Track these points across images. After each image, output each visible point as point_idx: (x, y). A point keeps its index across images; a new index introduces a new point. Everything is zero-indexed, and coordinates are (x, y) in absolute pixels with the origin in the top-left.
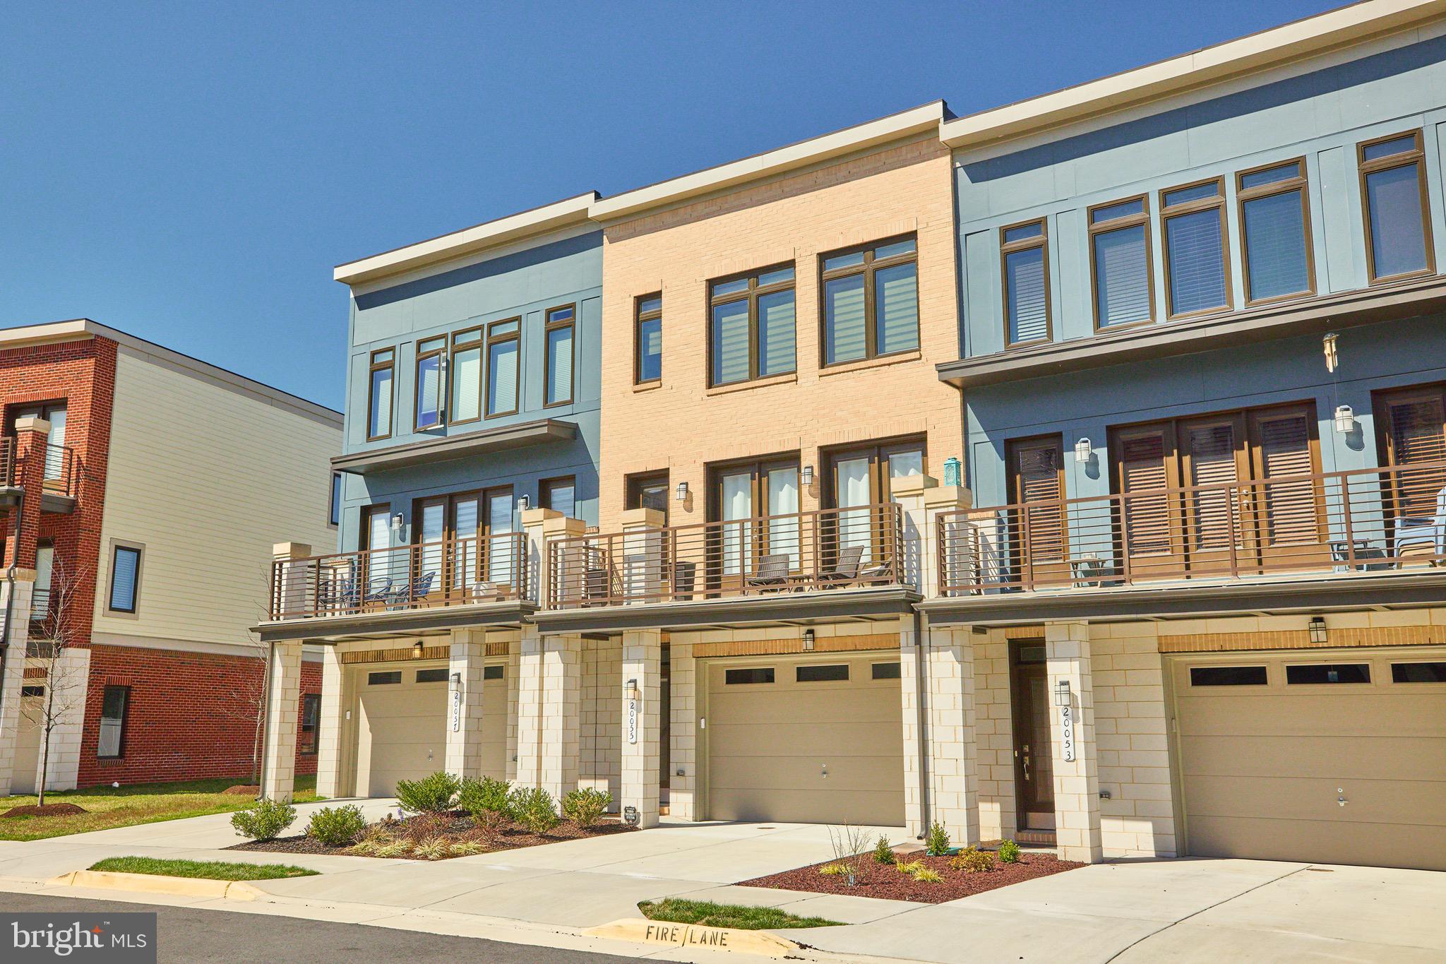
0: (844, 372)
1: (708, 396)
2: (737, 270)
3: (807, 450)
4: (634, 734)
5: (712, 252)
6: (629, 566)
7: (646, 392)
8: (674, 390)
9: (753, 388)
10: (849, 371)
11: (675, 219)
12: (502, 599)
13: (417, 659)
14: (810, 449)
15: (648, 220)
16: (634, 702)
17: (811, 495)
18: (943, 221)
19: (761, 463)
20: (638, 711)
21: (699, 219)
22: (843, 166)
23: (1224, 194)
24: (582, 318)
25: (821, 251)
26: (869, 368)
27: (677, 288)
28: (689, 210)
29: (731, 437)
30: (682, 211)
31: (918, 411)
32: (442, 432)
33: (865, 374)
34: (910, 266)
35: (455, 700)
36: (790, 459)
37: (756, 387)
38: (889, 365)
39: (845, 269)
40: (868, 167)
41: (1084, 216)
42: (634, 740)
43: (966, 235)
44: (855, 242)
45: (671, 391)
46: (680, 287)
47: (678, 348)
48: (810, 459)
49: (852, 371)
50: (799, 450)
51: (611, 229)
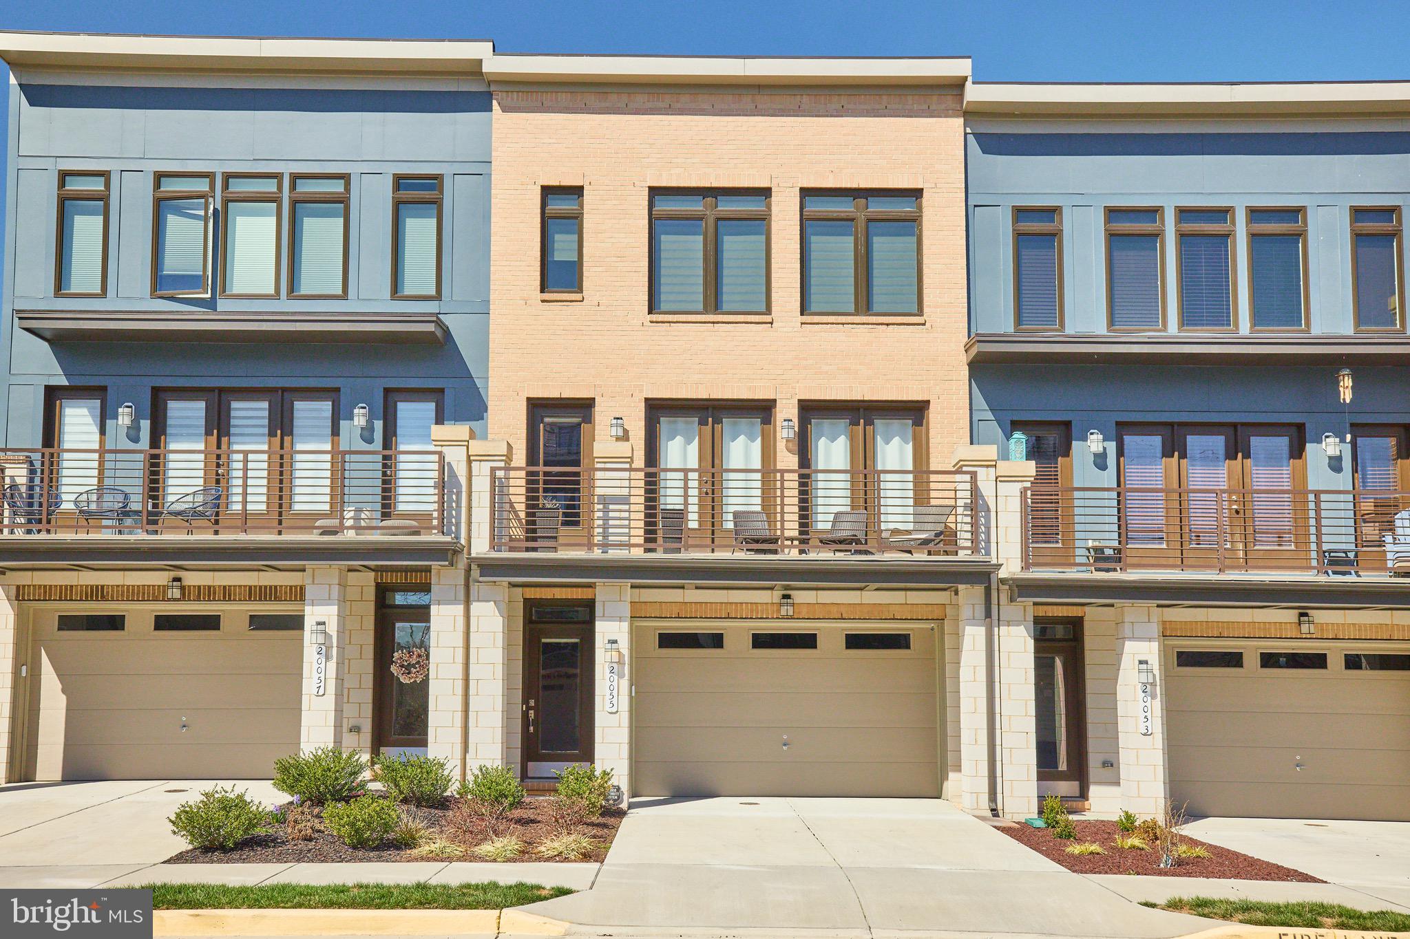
0: (833, 324)
1: (651, 322)
2: (693, 184)
3: (784, 401)
4: (615, 701)
5: (659, 156)
6: (604, 507)
7: (560, 303)
8: (601, 308)
9: (714, 323)
10: (838, 324)
11: (603, 105)
12: (417, 533)
13: (175, 600)
14: (788, 401)
15: (563, 98)
16: (615, 666)
17: (790, 452)
18: (954, 186)
19: (714, 408)
20: (621, 676)
21: (637, 112)
22: (835, 99)
23: (1233, 223)
24: (455, 194)
25: (805, 186)
26: (864, 324)
27: (608, 188)
28: (625, 98)
29: (684, 374)
30: (614, 97)
31: (920, 378)
32: (211, 304)
33: (858, 331)
34: (911, 224)
35: (318, 656)
36: (762, 410)
37: (718, 323)
38: (888, 325)
39: (831, 212)
40: (866, 107)
41: (1101, 217)
42: (614, 710)
43: (975, 206)
44: (849, 185)
45: (597, 308)
46: (612, 188)
47: (608, 259)
48: (787, 412)
49: (843, 324)
50: (775, 401)
51: (504, 94)
